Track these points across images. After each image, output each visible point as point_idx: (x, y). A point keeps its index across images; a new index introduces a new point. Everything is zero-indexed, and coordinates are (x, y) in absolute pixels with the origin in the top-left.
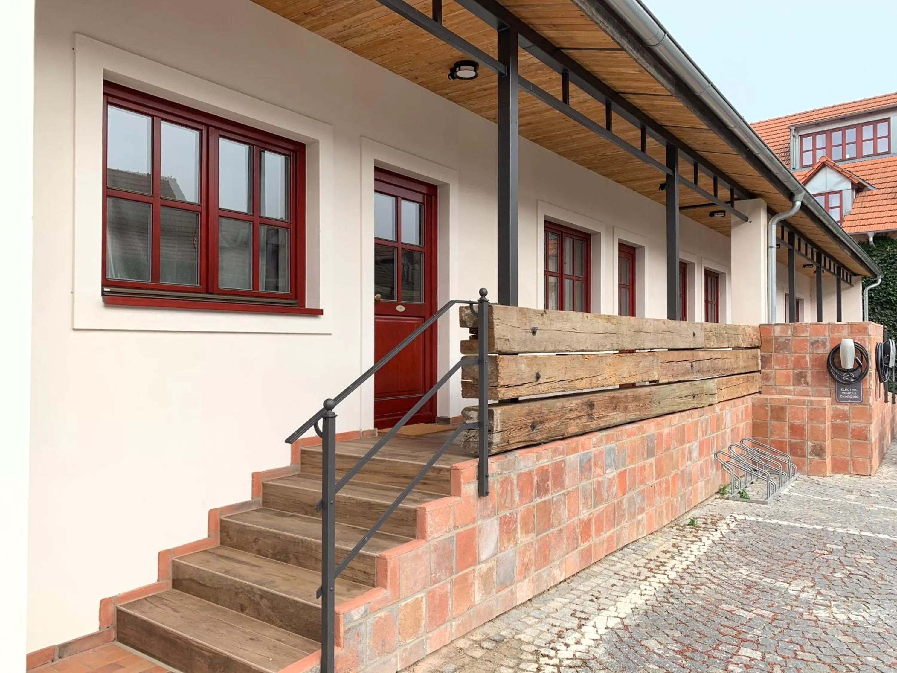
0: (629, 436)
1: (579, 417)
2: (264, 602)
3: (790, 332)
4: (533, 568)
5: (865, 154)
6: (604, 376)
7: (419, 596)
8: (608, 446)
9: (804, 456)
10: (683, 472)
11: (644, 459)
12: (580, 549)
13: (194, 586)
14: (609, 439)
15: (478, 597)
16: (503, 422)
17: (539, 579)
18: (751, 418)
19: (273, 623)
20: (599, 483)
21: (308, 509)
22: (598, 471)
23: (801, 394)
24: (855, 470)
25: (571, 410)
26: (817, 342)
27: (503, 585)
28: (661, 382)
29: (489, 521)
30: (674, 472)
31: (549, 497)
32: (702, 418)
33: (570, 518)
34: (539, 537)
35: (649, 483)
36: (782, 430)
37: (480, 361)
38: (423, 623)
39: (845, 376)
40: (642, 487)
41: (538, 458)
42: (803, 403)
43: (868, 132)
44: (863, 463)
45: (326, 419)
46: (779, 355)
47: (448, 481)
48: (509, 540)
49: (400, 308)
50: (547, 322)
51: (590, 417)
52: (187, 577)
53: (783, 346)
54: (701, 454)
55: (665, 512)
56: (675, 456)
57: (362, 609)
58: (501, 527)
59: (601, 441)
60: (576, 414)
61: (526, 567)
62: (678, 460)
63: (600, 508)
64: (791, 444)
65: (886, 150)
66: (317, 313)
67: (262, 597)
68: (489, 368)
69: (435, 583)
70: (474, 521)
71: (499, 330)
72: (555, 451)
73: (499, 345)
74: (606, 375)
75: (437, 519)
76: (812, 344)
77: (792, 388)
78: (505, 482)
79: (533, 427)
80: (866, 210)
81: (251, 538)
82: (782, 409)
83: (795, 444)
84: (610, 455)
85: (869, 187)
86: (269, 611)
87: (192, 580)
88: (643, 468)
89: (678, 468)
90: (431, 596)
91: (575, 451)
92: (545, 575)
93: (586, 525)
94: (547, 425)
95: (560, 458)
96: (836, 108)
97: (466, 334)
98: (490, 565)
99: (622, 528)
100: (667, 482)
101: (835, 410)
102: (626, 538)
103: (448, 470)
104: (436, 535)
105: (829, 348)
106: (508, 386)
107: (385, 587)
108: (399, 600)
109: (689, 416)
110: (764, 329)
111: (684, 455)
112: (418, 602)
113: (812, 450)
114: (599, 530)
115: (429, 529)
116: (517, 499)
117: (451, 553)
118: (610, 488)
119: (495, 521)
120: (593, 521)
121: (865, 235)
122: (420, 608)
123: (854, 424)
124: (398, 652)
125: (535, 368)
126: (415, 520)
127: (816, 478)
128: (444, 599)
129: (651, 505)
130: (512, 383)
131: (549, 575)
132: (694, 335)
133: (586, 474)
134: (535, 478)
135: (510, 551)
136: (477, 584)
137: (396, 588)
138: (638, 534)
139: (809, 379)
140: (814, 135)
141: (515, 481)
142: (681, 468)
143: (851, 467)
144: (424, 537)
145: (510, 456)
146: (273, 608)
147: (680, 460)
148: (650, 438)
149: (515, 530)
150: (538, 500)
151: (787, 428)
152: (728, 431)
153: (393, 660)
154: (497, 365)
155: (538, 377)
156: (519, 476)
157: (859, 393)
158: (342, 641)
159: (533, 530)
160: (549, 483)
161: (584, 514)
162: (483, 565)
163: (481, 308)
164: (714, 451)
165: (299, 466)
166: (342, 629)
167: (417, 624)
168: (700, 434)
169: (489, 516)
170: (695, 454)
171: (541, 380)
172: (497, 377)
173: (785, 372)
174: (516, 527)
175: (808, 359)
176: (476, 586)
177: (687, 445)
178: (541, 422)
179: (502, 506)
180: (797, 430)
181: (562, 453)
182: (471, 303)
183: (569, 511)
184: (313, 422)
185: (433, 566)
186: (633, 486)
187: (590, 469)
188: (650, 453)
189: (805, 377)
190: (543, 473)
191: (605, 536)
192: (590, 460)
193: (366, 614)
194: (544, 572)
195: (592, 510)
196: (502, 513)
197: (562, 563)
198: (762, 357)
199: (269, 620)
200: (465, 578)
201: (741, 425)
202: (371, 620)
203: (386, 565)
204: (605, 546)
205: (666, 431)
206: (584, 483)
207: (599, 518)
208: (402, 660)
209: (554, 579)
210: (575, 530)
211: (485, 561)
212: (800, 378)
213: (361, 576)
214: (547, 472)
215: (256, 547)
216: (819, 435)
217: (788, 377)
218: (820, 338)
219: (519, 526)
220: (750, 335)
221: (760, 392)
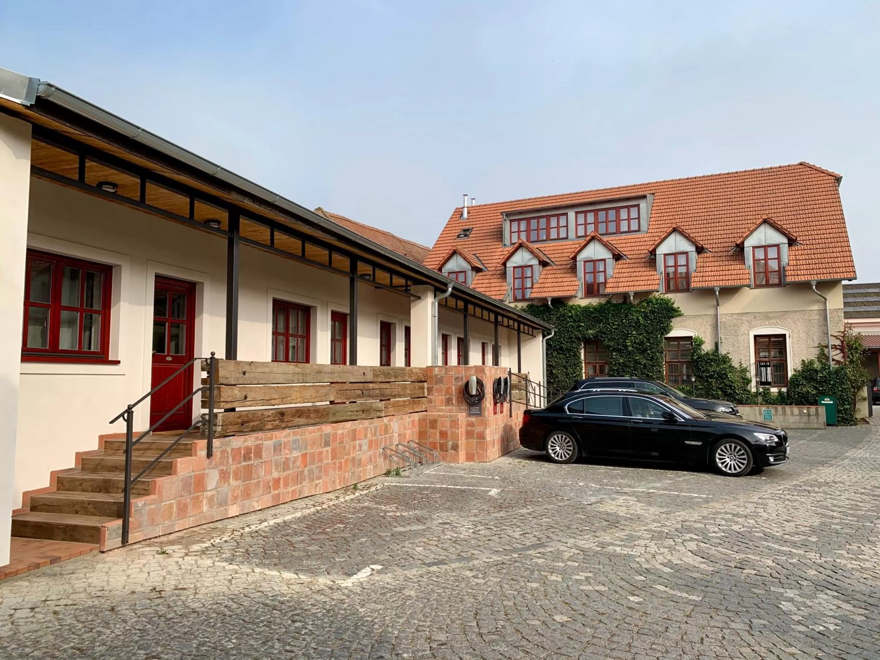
0: (310, 433)
1: (274, 421)
2: (91, 506)
3: (443, 372)
4: (240, 499)
5: (551, 238)
6: (292, 398)
7: (172, 501)
8: (295, 438)
9: (447, 451)
10: (353, 458)
11: (322, 447)
12: (272, 494)
13: (46, 507)
14: (295, 434)
15: (205, 508)
16: (223, 420)
17: (243, 506)
18: (417, 428)
19: (95, 515)
20: (287, 459)
21: (111, 469)
22: (287, 451)
23: (450, 411)
24: (478, 459)
25: (269, 416)
26: (458, 378)
27: (220, 505)
28: (336, 402)
29: (212, 471)
30: (346, 457)
31: (251, 462)
32: (371, 425)
33: (265, 476)
34: (244, 483)
35: (325, 462)
36: (435, 434)
37: (210, 389)
38: (174, 515)
39: (472, 399)
40: (320, 464)
41: (246, 441)
42: (447, 417)
43: (553, 222)
44: (482, 454)
45: (129, 413)
46: (437, 386)
47: (191, 450)
48: (225, 482)
49: (169, 359)
50: (253, 368)
51: (282, 421)
52: (41, 503)
53: (440, 380)
54: (370, 447)
55: (338, 481)
56: (347, 448)
57: (143, 502)
58: (220, 475)
59: (290, 434)
60: (271, 418)
61: (235, 498)
62: (350, 450)
63: (287, 473)
64: (440, 444)
65: (565, 236)
66: (117, 362)
67: (89, 504)
68: (216, 392)
69: (181, 497)
70: (204, 470)
71: (222, 373)
72: (257, 438)
73: (221, 380)
74: (294, 397)
75: (183, 466)
76: (456, 379)
77: (444, 408)
78: (224, 452)
79: (242, 425)
80: (549, 280)
81: (78, 484)
82: (435, 421)
83: (443, 443)
84: (296, 443)
85: (552, 264)
86: (93, 510)
87: (44, 505)
88: (321, 453)
89: (349, 455)
90: (179, 503)
91: (271, 439)
92: (247, 505)
93: (277, 481)
94: (251, 424)
95: (260, 442)
96: (537, 200)
97: (205, 375)
98: (213, 493)
99: (303, 487)
100: (340, 463)
101: (468, 421)
102: (307, 492)
103: (191, 444)
104: (182, 474)
105: (464, 381)
106: (226, 402)
107: (154, 494)
108: (162, 502)
109: (359, 424)
110: (429, 369)
111: (355, 447)
112: (171, 505)
113: (452, 447)
114: (286, 485)
115: (178, 470)
116: (231, 461)
117: (190, 484)
118: (294, 462)
119: (217, 472)
120: (282, 479)
121: (545, 299)
122: (173, 507)
123: (478, 429)
124: (160, 526)
125: (244, 393)
126: (171, 467)
127: (453, 465)
128: (186, 506)
129: (327, 475)
130: (229, 400)
131: (250, 505)
132: (364, 373)
133: (278, 452)
134: (243, 452)
135: (225, 488)
136: (205, 502)
137: (160, 495)
138: (315, 491)
139: (454, 402)
140: (519, 220)
141: (230, 452)
142: (352, 455)
143: (476, 457)
144: (175, 473)
145: (227, 439)
146: (95, 508)
147: (351, 450)
148: (328, 435)
149: (229, 477)
150: (244, 463)
151: (438, 433)
152: (396, 435)
153: (158, 529)
154: (220, 391)
155: (246, 397)
156: (233, 450)
157: (480, 410)
158: (133, 515)
159: (240, 479)
160: (252, 455)
161: (275, 475)
162: (209, 493)
163: (211, 362)
164: (383, 446)
165: (103, 450)
166: (133, 510)
167: (171, 514)
168: (369, 435)
169: (213, 468)
170: (365, 448)
171: (248, 399)
172: (220, 397)
173: (440, 397)
174: (229, 476)
175: (453, 388)
176: (204, 503)
177: (358, 442)
178: (247, 422)
179: (221, 464)
180: (443, 434)
181: (261, 439)
182: (206, 359)
183: (265, 472)
184: (122, 415)
185: (180, 489)
186: (313, 463)
187: (281, 450)
188: (327, 444)
189: (452, 400)
190: (248, 450)
191: (290, 489)
192: (281, 444)
193: (145, 505)
194: (247, 503)
195: (281, 473)
196: (221, 468)
197: (259, 500)
198: (428, 388)
199: (94, 514)
200: (198, 497)
201: (408, 432)
202: (147, 508)
203: (155, 484)
204: (290, 495)
205: (340, 432)
206: (276, 457)
207: (286, 479)
208: (162, 530)
209: (254, 508)
210: (268, 483)
211: (210, 491)
212: (449, 401)
213: (142, 492)
214: (251, 449)
215: (80, 488)
216: (456, 437)
217: (442, 400)
218: (460, 375)
219: (231, 476)
220: (416, 373)
221: (426, 411)
